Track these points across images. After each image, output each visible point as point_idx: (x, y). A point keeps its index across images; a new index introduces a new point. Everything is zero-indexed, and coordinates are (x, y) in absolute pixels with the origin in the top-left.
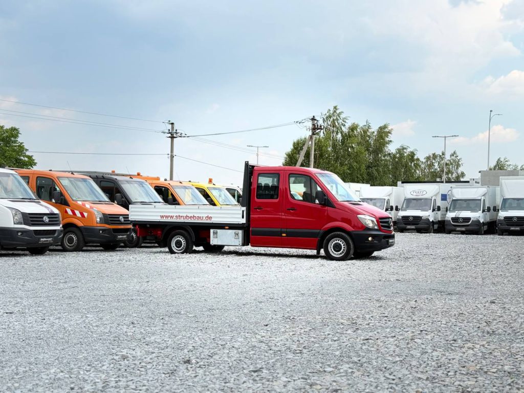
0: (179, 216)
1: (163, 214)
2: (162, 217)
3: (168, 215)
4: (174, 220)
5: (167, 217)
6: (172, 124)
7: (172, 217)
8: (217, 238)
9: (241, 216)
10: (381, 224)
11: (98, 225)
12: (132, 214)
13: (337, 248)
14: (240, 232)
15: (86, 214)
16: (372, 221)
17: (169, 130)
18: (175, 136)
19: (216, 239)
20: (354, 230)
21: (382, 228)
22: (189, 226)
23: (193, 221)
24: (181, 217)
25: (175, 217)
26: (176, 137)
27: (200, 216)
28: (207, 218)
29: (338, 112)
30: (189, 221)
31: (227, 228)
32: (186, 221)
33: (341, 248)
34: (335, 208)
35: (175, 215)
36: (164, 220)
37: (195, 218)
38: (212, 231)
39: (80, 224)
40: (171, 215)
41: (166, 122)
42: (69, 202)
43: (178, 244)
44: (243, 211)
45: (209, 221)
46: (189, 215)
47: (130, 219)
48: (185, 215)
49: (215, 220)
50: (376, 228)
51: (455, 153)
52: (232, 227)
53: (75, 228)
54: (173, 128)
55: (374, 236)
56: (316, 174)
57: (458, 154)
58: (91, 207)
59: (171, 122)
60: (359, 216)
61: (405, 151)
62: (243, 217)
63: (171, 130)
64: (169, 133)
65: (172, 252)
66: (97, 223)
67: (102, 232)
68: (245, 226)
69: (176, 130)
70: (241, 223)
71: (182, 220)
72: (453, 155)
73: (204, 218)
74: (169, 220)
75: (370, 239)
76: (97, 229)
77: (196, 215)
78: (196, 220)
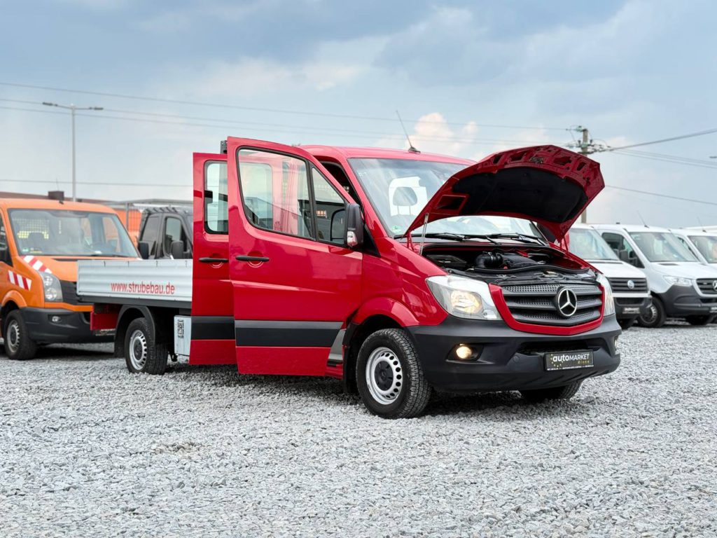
0: (134, 285)
2: (114, 286)
3: (115, 281)
4: (128, 294)
5: (119, 286)
6: (585, 131)
7: (124, 286)
8: (183, 337)
10: (510, 304)
11: (48, 305)
12: (80, 280)
13: (384, 376)
15: (29, 282)
16: (476, 295)
17: (579, 142)
18: (590, 149)
19: (182, 339)
20: (418, 322)
21: (515, 317)
22: (150, 308)
23: (150, 295)
24: (136, 285)
25: (128, 288)
26: (592, 153)
27: (158, 283)
28: (168, 290)
30: (146, 295)
32: (142, 295)
33: (392, 378)
34: (380, 256)
35: (129, 281)
36: (117, 293)
37: (152, 289)
38: (177, 319)
39: (22, 303)
40: (123, 282)
41: (575, 128)
42: (12, 258)
43: (138, 350)
45: (170, 297)
46: (147, 282)
47: (78, 292)
48: (140, 282)
49: (179, 294)
50: (493, 316)
53: (18, 311)
54: (585, 138)
55: (474, 344)
56: (350, 161)
58: (43, 269)
59: (583, 128)
60: (430, 279)
63: (582, 140)
64: (579, 147)
65: (131, 369)
66: (46, 300)
67: (59, 320)
69: (591, 141)
71: (137, 294)
73: (164, 290)
74: (121, 294)
75: (463, 352)
76: (45, 313)
77: (154, 283)
78: (154, 293)
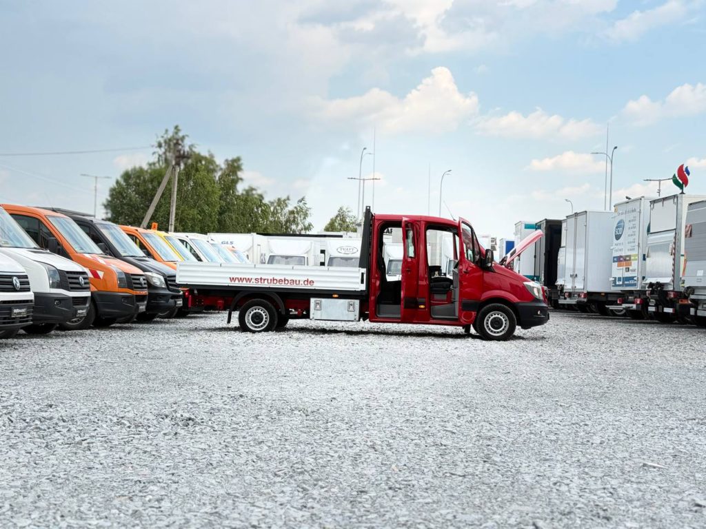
0: (261, 279)
1: (235, 276)
2: (232, 279)
3: (242, 276)
4: (253, 284)
5: (241, 280)
7: (249, 280)
8: (320, 310)
9: (360, 280)
11: (120, 290)
12: (182, 274)
13: (497, 324)
14: (357, 302)
15: (101, 274)
19: (319, 312)
20: (519, 301)
22: (277, 293)
23: (283, 286)
24: (264, 280)
27: (294, 278)
28: (306, 283)
29: (181, 134)
30: (278, 285)
31: (336, 296)
32: (272, 286)
33: (502, 324)
34: (495, 272)
35: (254, 277)
36: (237, 284)
37: (286, 282)
38: (313, 300)
40: (247, 277)
42: (71, 256)
43: (257, 318)
44: (363, 274)
45: (309, 287)
46: (278, 278)
47: (177, 282)
48: (270, 277)
49: (318, 285)
51: (303, 199)
52: (344, 295)
57: (307, 200)
58: (107, 263)
60: (525, 283)
61: (254, 192)
62: (362, 282)
66: (119, 287)
67: (124, 301)
68: (364, 294)
70: (359, 290)
71: (266, 285)
72: (301, 202)
73: (302, 282)
74: (244, 284)
75: (539, 313)
76: (120, 296)
77: (289, 278)
78: (289, 284)
